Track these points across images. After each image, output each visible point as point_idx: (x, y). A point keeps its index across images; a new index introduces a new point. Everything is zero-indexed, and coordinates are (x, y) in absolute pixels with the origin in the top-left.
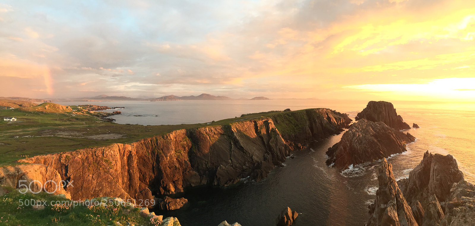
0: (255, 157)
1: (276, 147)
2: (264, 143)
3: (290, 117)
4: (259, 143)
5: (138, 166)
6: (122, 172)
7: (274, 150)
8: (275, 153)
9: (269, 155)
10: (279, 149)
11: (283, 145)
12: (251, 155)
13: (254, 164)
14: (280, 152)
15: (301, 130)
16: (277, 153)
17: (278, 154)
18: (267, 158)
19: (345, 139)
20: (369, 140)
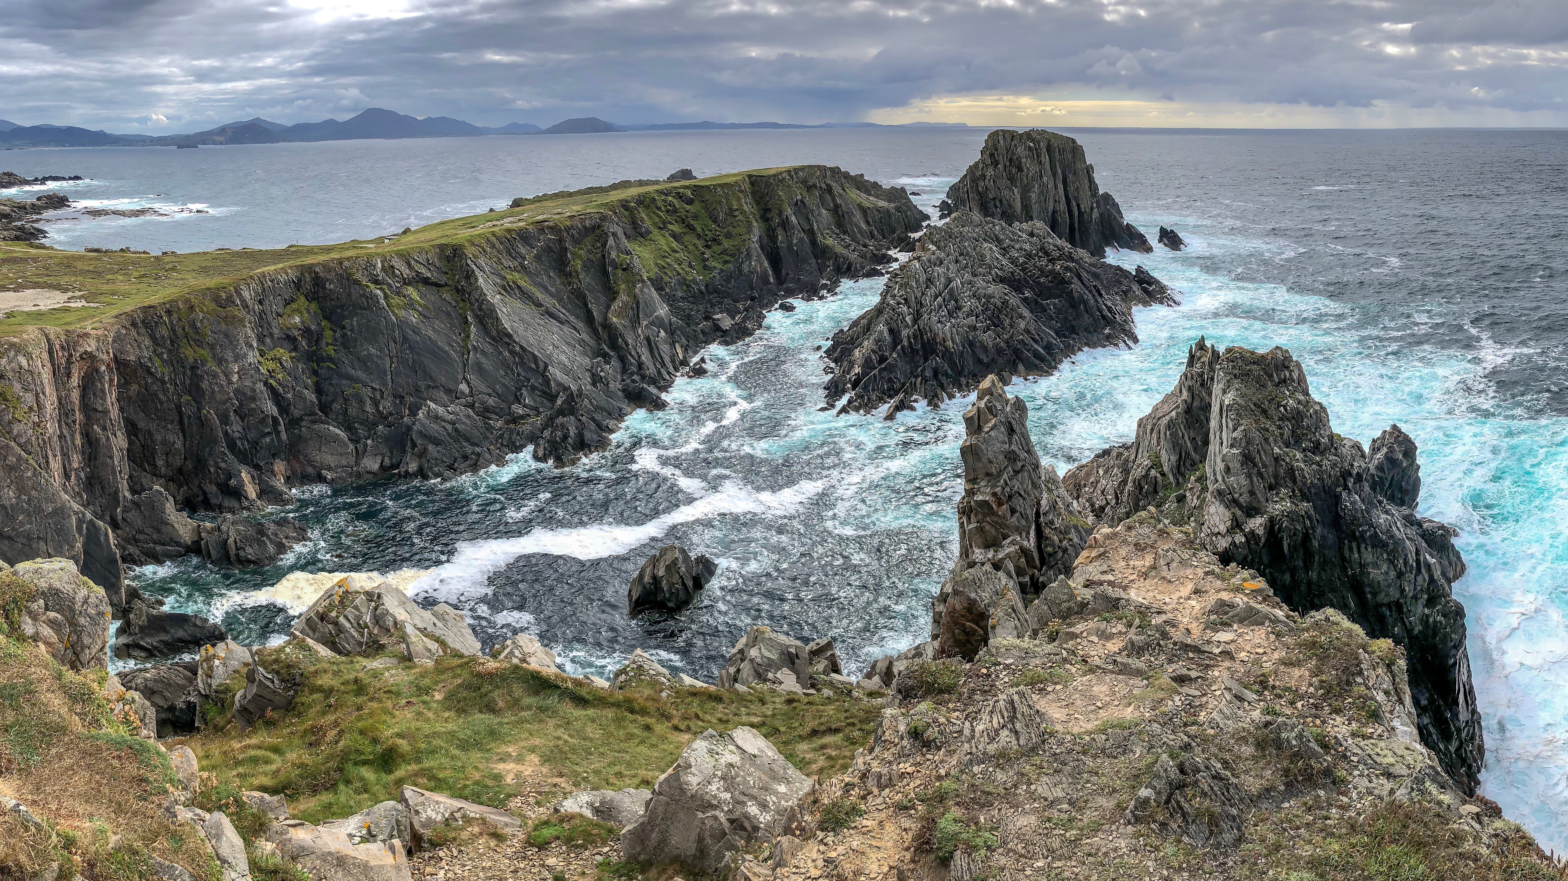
0: (555, 373)
1: (635, 330)
2: (588, 318)
4: (572, 318)
5: (121, 409)
6: (61, 432)
7: (627, 345)
8: (631, 354)
10: (648, 339)
11: (659, 323)
12: (542, 365)
13: (553, 398)
14: (651, 352)
16: (639, 357)
17: (643, 358)
18: (603, 374)
19: (894, 296)
20: (989, 297)
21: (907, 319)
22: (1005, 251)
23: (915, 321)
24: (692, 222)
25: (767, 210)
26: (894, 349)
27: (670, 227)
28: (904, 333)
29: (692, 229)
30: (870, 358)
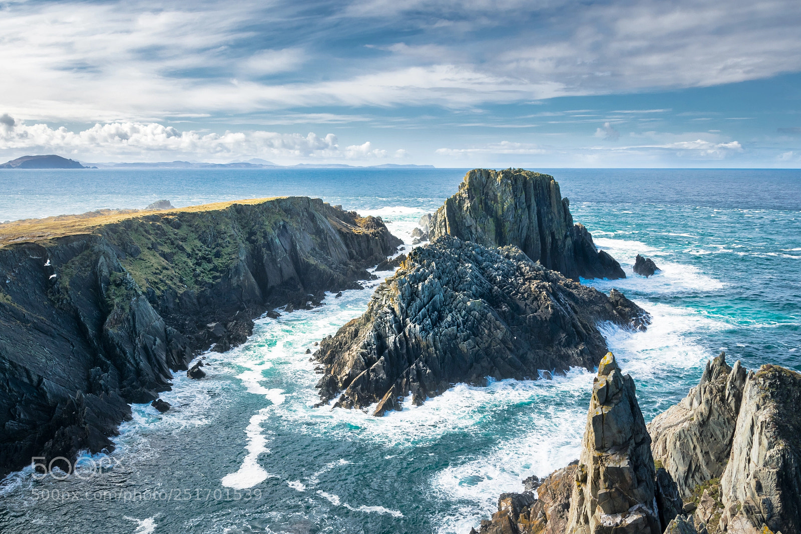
0: (49, 385)
1: (131, 340)
2: (81, 330)
3: (176, 231)
4: (64, 332)
7: (125, 353)
8: (129, 362)
9: (106, 371)
10: (145, 348)
11: (155, 332)
12: (35, 378)
13: (51, 410)
14: (149, 359)
15: (218, 274)
16: (138, 364)
17: (142, 364)
18: (102, 382)
20: (470, 309)
23: (401, 328)
24: (181, 243)
25: (252, 233)
26: (381, 353)
27: (160, 248)
28: (391, 339)
29: (182, 249)
30: (359, 360)
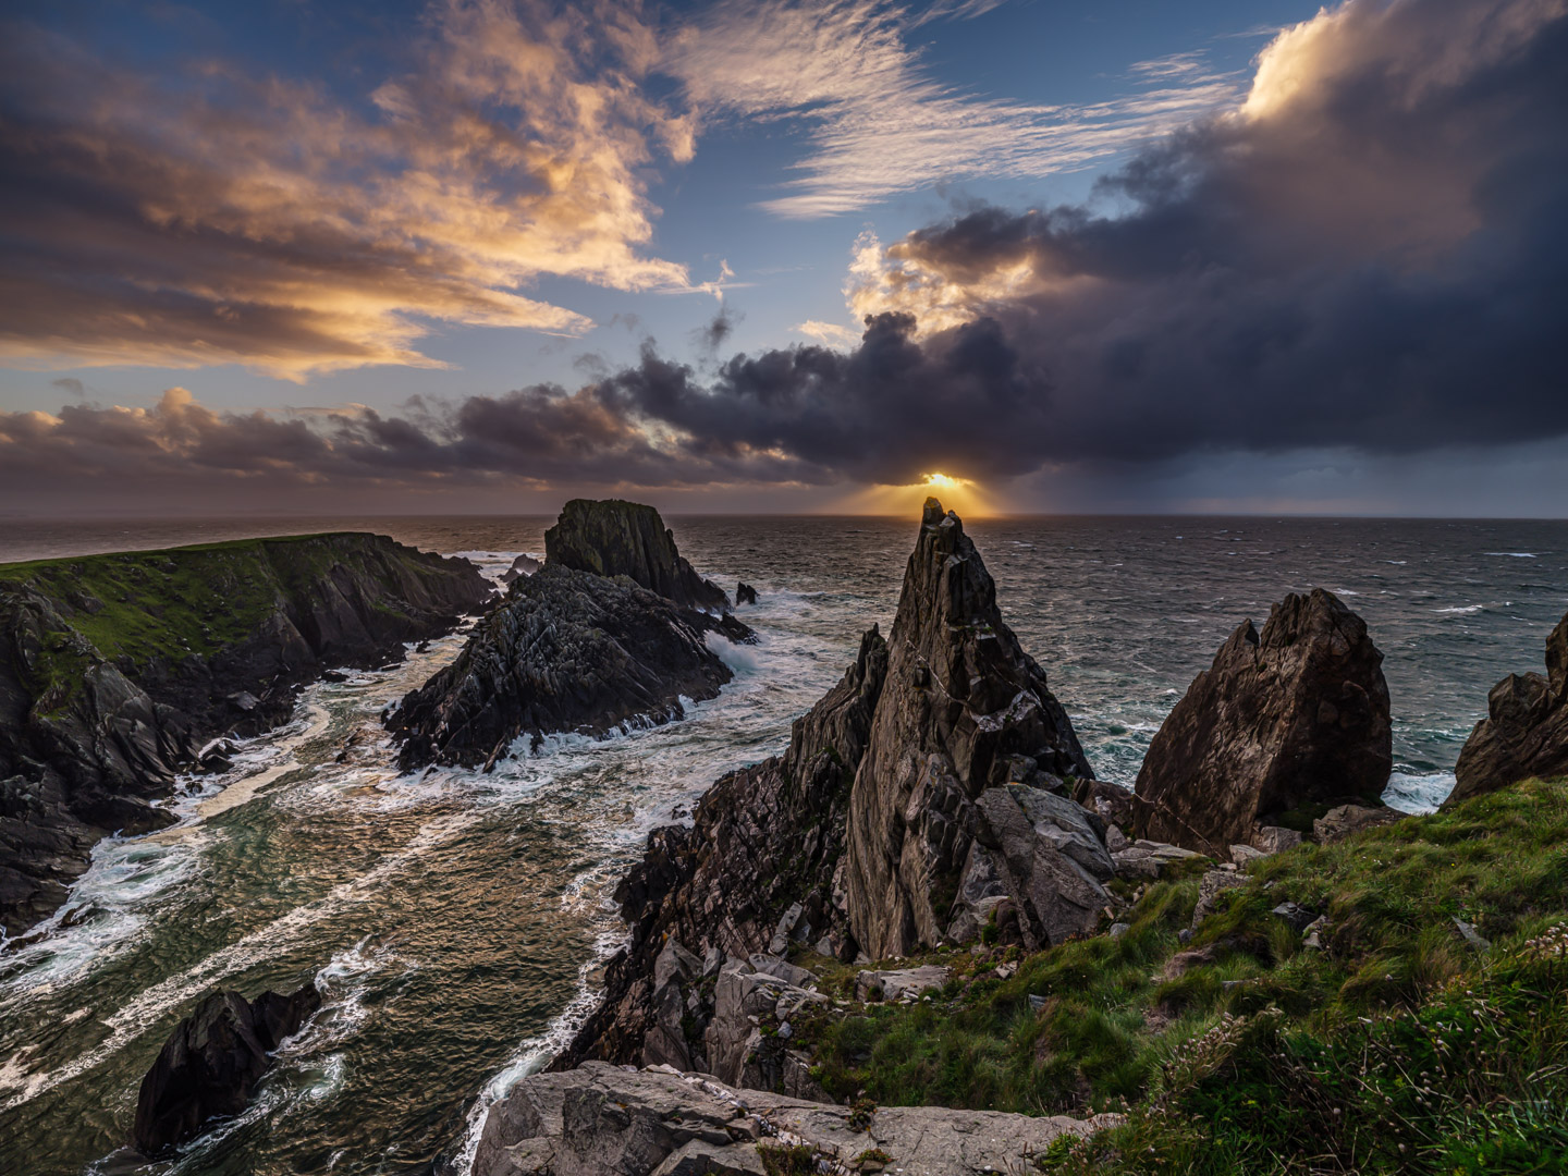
1: (87, 728)
3: (168, 576)
7: (75, 749)
8: (84, 760)
9: (36, 780)
10: (115, 737)
11: (133, 713)
14: (123, 752)
15: (242, 631)
16: (101, 762)
17: (108, 761)
18: (27, 797)
19: (482, 645)
20: (588, 639)
21: (500, 666)
22: (597, 599)
23: (509, 668)
24: (177, 592)
25: (293, 576)
26: (485, 698)
27: (140, 599)
28: (498, 681)
29: (179, 600)
30: (459, 710)
